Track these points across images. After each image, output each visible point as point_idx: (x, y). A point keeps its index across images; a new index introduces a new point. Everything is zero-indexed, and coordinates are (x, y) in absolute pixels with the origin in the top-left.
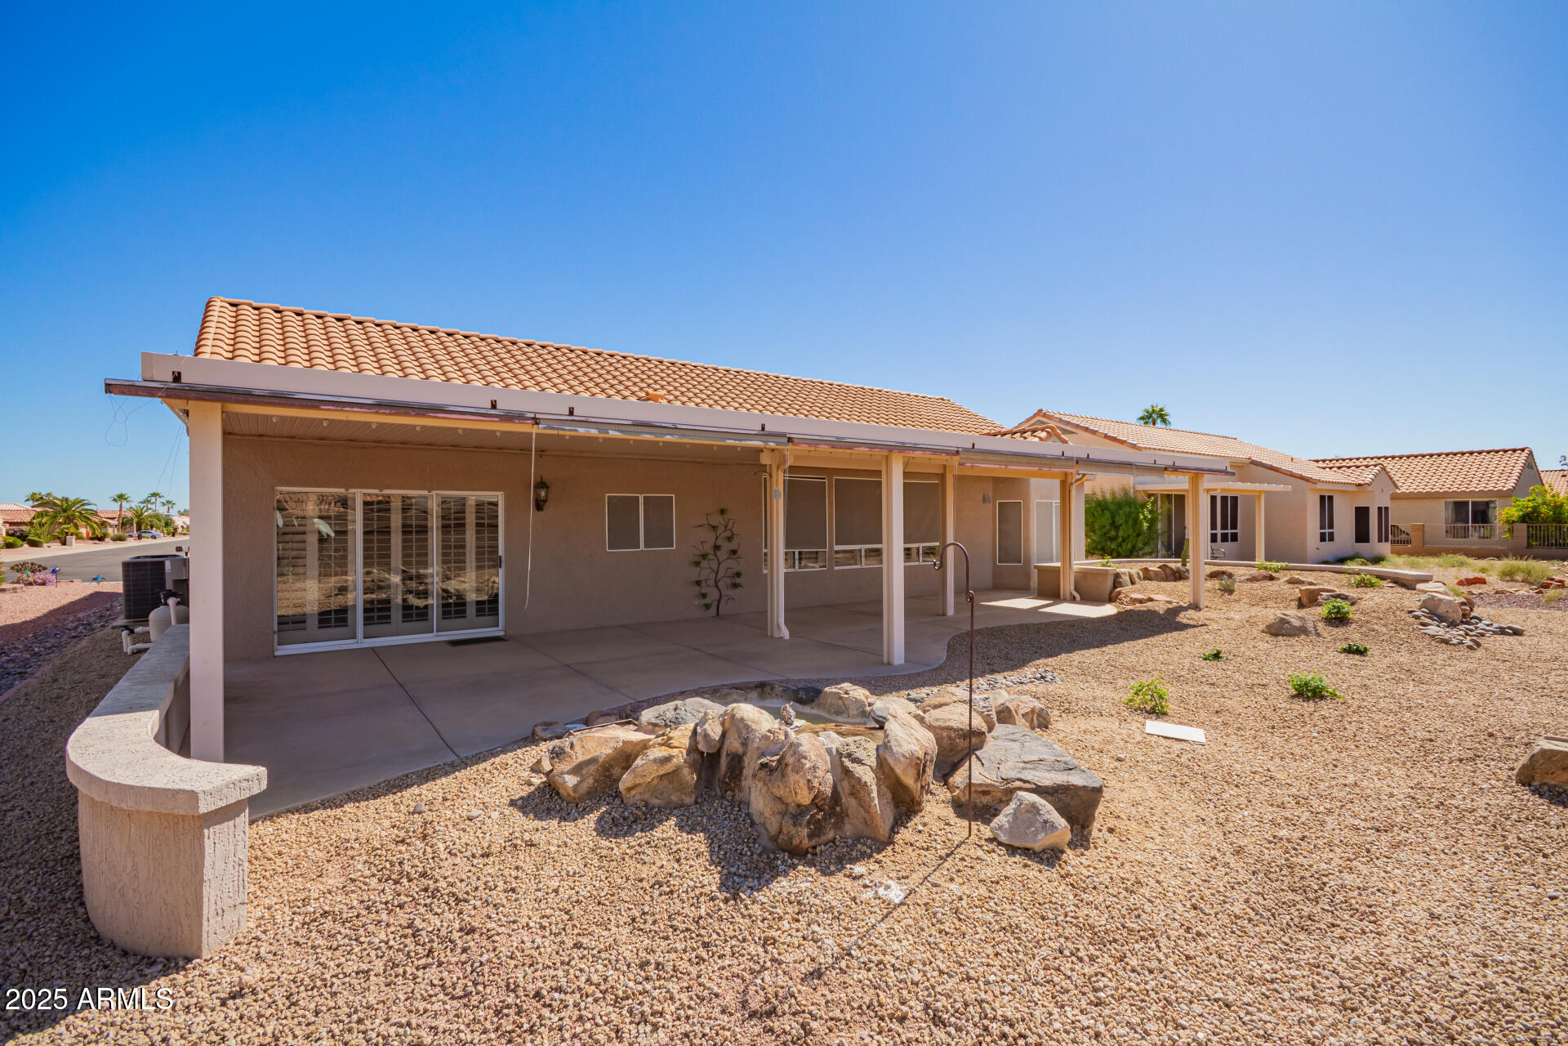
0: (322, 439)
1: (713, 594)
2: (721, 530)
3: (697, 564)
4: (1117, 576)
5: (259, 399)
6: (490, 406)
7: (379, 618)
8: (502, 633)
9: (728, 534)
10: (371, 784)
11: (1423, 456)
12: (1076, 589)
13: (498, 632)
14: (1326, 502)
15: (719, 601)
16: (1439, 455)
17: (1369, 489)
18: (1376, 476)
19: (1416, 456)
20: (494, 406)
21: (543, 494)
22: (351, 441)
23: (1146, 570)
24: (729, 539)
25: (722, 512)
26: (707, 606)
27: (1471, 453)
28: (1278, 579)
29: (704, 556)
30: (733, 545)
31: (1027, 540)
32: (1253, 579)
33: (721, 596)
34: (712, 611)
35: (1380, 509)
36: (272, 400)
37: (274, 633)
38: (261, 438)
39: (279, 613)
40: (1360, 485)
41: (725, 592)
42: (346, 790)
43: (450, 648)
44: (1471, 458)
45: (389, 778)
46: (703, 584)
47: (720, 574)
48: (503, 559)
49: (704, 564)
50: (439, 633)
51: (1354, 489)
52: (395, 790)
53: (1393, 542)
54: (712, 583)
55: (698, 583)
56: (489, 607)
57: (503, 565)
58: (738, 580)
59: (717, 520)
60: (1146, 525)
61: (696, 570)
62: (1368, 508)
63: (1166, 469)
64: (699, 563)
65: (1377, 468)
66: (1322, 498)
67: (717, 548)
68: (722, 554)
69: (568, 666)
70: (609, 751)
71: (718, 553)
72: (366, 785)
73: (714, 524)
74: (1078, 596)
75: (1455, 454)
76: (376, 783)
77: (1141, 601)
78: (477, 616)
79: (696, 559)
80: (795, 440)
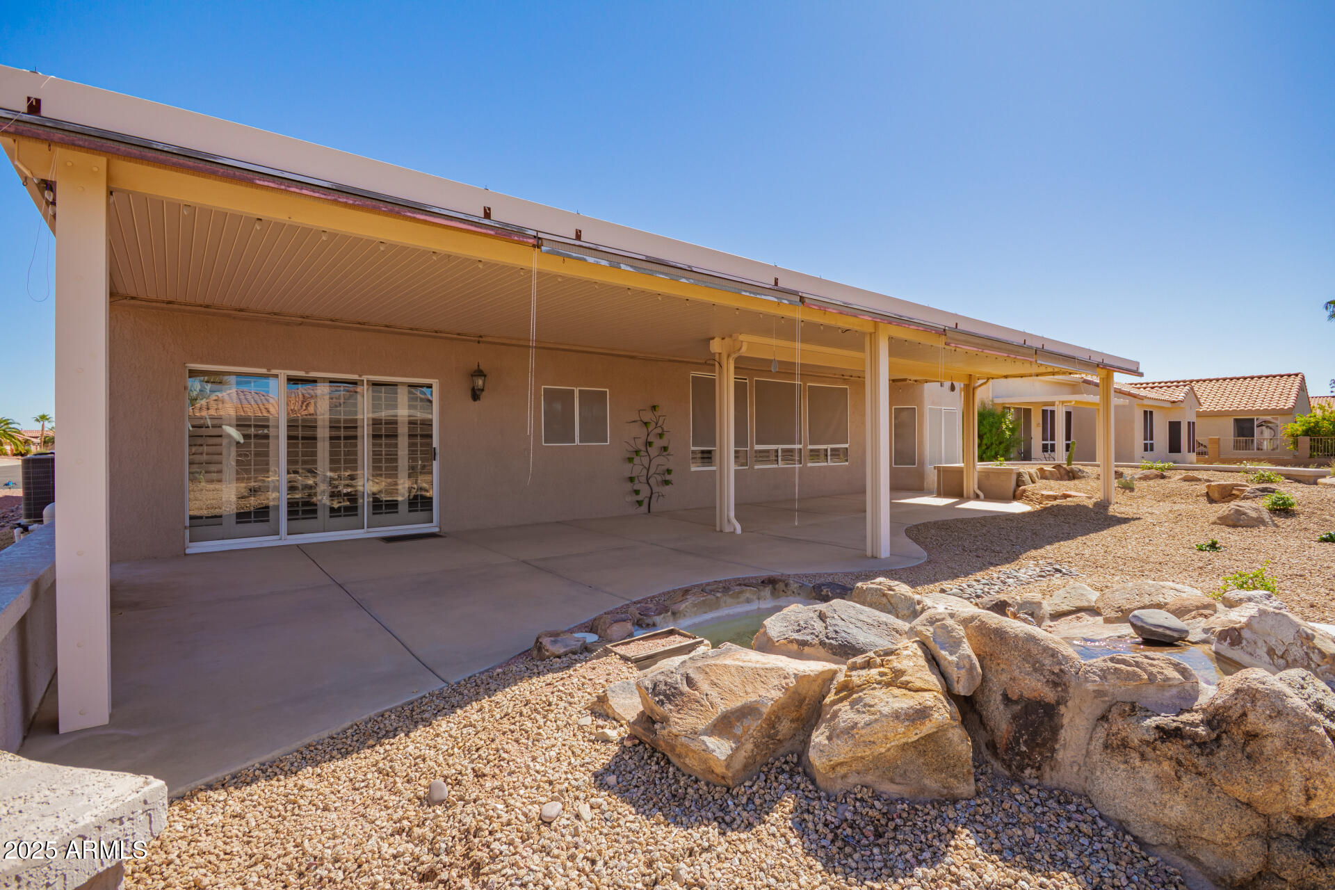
0: (241, 310)
1: (645, 492)
2: (652, 426)
3: (630, 460)
4: (1019, 475)
5: (163, 156)
6: (482, 215)
7: (304, 512)
8: (437, 530)
9: (659, 430)
10: (333, 732)
11: (1211, 380)
12: (979, 488)
13: (432, 528)
14: (1148, 416)
15: (650, 498)
16: (1225, 379)
17: (1182, 405)
18: (1187, 394)
19: (1204, 381)
20: (487, 214)
21: (480, 382)
22: (275, 314)
23: (1041, 470)
24: (661, 435)
25: (654, 408)
26: (640, 503)
27: (1252, 378)
28: (1170, 478)
29: (637, 452)
30: (663, 443)
31: (921, 443)
32: (1146, 478)
33: (652, 493)
34: (644, 508)
35: (1189, 423)
36: (182, 160)
37: (186, 527)
38: (170, 306)
39: (192, 513)
40: (1174, 402)
41: (656, 489)
42: (298, 744)
43: (383, 544)
44: (1253, 382)
45: (358, 720)
46: (636, 481)
47: (652, 471)
48: (438, 451)
49: (637, 460)
50: (370, 530)
51: (1169, 405)
52: (371, 742)
53: (1199, 454)
54: (643, 479)
55: (631, 479)
56: (420, 503)
57: (438, 457)
58: (668, 477)
59: (648, 416)
60: (1008, 433)
61: (628, 466)
62: (1180, 423)
63: (1098, 365)
64: (633, 458)
65: (1187, 387)
66: (1145, 412)
67: (649, 444)
68: (653, 451)
69: (524, 562)
70: (777, 694)
71: (649, 449)
72: (325, 734)
73: (645, 420)
74: (981, 495)
75: (1238, 379)
76: (339, 730)
77: (1055, 498)
78: (410, 511)
79: (628, 455)
80: (807, 301)
